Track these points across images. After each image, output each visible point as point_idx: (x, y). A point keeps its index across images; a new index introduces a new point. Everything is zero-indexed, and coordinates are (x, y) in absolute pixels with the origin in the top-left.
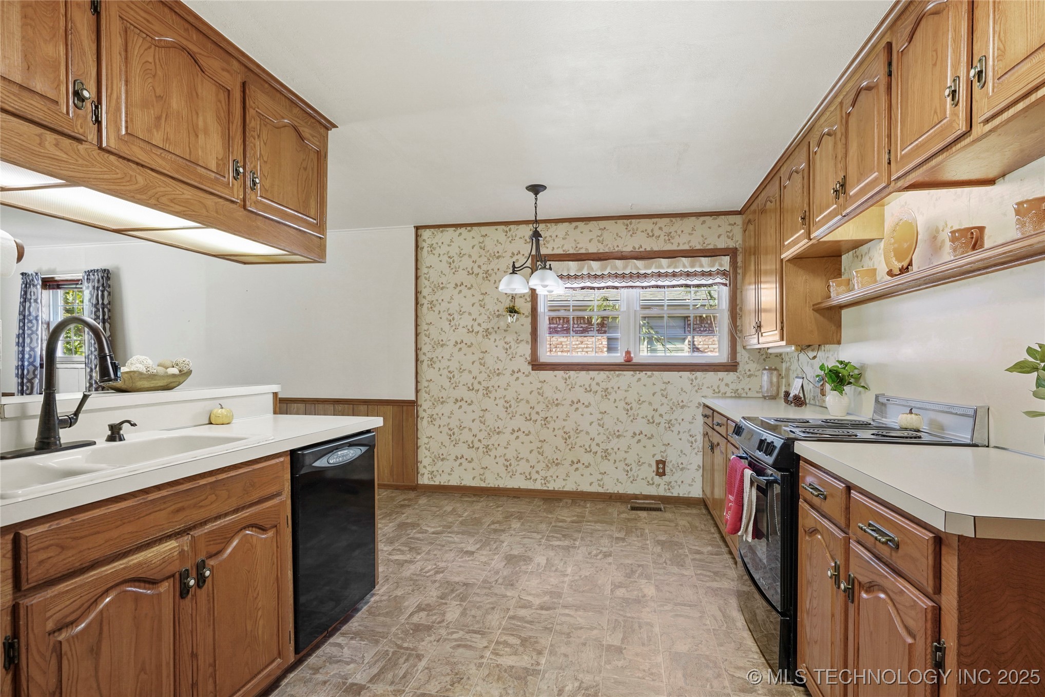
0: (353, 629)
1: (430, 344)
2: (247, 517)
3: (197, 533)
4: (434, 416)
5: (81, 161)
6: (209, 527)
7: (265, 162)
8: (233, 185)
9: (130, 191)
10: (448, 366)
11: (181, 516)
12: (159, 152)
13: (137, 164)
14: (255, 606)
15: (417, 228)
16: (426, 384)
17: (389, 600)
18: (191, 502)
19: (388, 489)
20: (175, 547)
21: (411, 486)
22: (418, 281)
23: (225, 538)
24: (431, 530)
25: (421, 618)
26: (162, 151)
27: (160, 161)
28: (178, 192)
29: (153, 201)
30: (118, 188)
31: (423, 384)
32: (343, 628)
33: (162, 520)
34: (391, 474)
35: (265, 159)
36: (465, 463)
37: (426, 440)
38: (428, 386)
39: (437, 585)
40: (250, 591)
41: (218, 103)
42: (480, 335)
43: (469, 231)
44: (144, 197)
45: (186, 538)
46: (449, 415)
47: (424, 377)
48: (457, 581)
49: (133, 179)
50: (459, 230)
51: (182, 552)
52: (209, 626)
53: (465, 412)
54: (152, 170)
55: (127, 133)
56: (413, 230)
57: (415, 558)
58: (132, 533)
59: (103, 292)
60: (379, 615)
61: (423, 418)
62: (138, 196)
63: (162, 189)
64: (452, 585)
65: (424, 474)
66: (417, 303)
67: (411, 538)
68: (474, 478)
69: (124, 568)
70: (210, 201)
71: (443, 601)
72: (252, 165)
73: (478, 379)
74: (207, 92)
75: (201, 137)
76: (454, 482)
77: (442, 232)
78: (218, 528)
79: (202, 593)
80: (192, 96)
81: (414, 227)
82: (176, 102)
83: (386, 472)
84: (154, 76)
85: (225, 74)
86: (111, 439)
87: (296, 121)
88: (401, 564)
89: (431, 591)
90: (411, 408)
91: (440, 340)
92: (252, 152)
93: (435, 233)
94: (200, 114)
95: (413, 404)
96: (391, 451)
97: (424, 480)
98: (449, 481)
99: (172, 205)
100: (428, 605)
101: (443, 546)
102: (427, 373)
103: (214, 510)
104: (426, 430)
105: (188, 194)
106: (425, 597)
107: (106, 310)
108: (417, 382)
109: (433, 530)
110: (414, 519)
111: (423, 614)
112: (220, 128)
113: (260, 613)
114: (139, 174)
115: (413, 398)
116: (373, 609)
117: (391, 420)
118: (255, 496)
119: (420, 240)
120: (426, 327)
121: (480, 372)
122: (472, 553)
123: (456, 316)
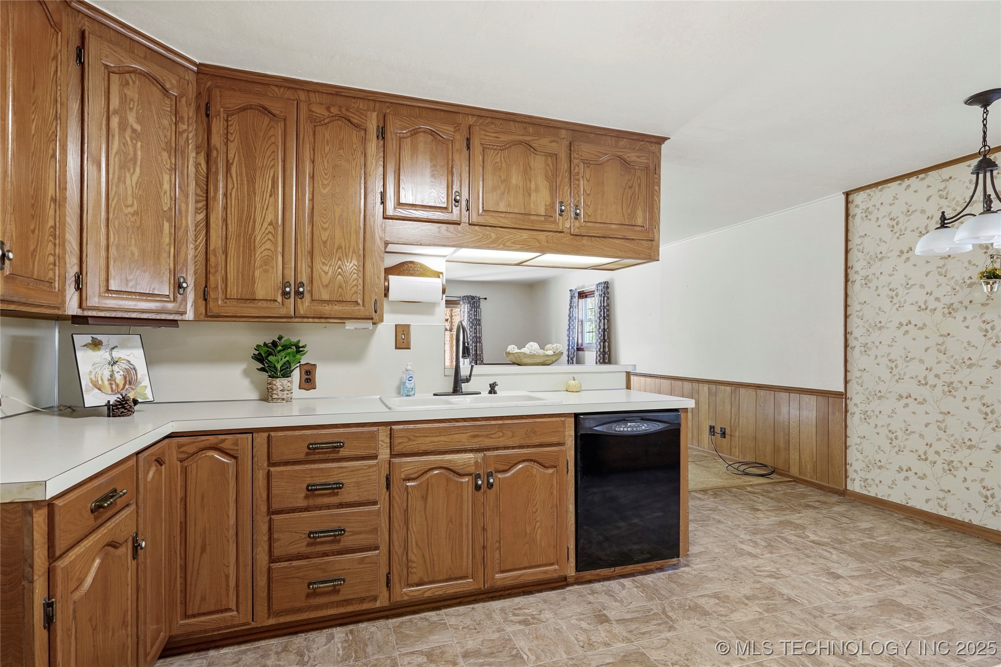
0: (645, 581)
1: (864, 327)
2: (528, 453)
3: (488, 453)
4: (868, 413)
5: (460, 235)
6: (496, 453)
7: (588, 195)
8: (559, 220)
9: (487, 244)
10: (889, 354)
11: (476, 440)
12: (503, 215)
13: (491, 226)
14: (534, 518)
15: (847, 194)
16: (858, 374)
17: (695, 576)
18: (484, 433)
19: (810, 486)
20: (471, 458)
21: (837, 489)
22: (850, 255)
23: (509, 463)
24: (813, 537)
25: (709, 604)
26: (505, 214)
27: (504, 220)
28: (518, 236)
29: (501, 246)
30: (480, 244)
31: (854, 374)
32: (638, 577)
33: (463, 439)
34: (814, 471)
35: (588, 192)
36: (914, 479)
37: (858, 441)
38: (861, 377)
39: (758, 586)
40: (530, 505)
41: (547, 167)
42: (939, 313)
43: (923, 179)
44: (495, 245)
45: (480, 454)
46: (889, 413)
47: (855, 366)
48: (783, 593)
49: (489, 236)
50: (906, 182)
51: (476, 462)
52: (497, 516)
53: (914, 413)
54: (501, 227)
55: (484, 211)
56: (843, 197)
57: (763, 555)
58: (446, 442)
59: (604, 297)
60: (675, 582)
61: (854, 414)
62: (492, 246)
63: (507, 237)
64: (773, 593)
65: (854, 480)
66: (847, 280)
67: (783, 538)
68: (927, 501)
69: (440, 460)
70: (542, 236)
71: (746, 602)
72: (576, 201)
73: (934, 371)
74: (538, 163)
75: (533, 195)
76: (896, 497)
77: (881, 190)
78: (505, 455)
79: (492, 493)
80: (527, 172)
81: (844, 193)
82: (516, 179)
83: (808, 467)
84: (500, 169)
85: (554, 144)
86: (490, 392)
87: (621, 152)
88: (741, 553)
89: (743, 588)
90: (839, 400)
91: (878, 322)
92: (576, 191)
93: (872, 193)
94: (532, 180)
95: (842, 396)
96: (815, 446)
97: (855, 486)
98: (889, 495)
99: (514, 245)
100: (727, 597)
101: (810, 557)
102: (858, 360)
103: (502, 442)
104: (856, 427)
105: (525, 235)
106: (732, 590)
107: (605, 310)
108: (846, 371)
109: (816, 538)
110: (806, 522)
111: (713, 601)
112: (548, 184)
113: (538, 524)
114: (492, 232)
115: (842, 390)
116: (676, 575)
117: (815, 411)
118: (537, 441)
119: (851, 206)
120: (858, 307)
121: (939, 362)
122: (839, 577)
123: (901, 291)
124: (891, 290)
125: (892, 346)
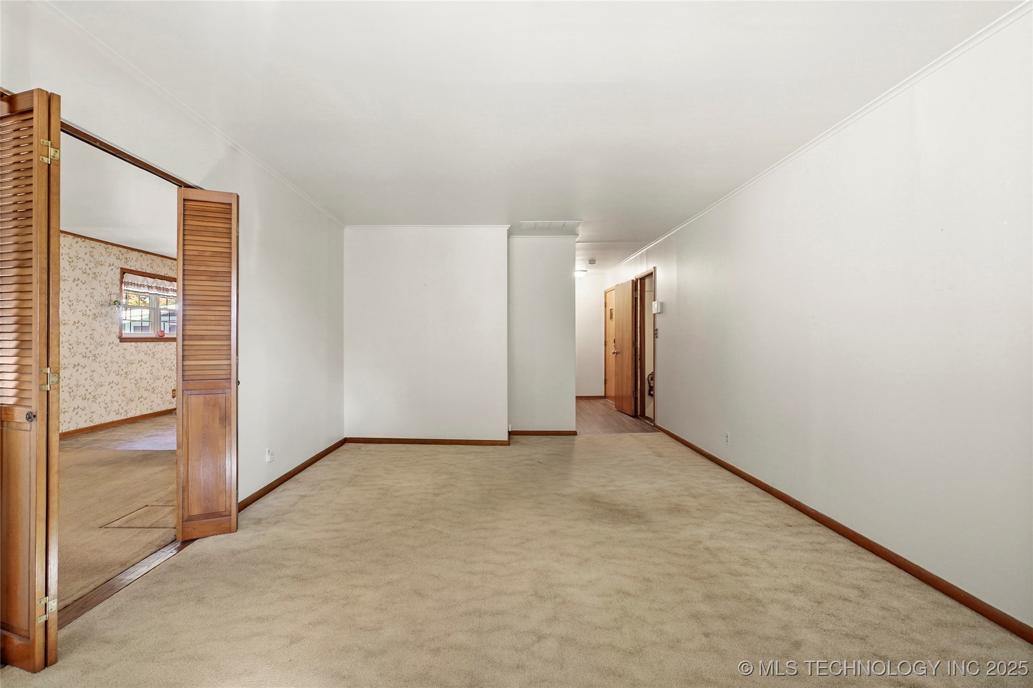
124: (69, 301)
125: (70, 335)
